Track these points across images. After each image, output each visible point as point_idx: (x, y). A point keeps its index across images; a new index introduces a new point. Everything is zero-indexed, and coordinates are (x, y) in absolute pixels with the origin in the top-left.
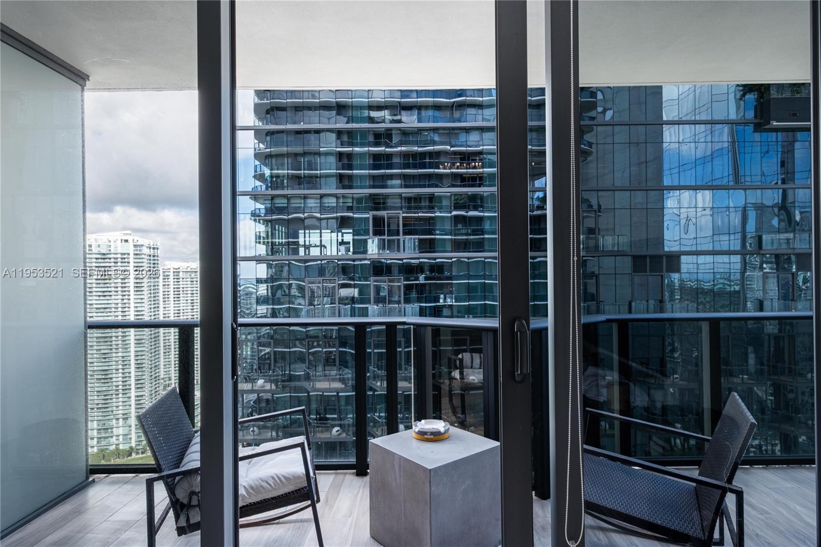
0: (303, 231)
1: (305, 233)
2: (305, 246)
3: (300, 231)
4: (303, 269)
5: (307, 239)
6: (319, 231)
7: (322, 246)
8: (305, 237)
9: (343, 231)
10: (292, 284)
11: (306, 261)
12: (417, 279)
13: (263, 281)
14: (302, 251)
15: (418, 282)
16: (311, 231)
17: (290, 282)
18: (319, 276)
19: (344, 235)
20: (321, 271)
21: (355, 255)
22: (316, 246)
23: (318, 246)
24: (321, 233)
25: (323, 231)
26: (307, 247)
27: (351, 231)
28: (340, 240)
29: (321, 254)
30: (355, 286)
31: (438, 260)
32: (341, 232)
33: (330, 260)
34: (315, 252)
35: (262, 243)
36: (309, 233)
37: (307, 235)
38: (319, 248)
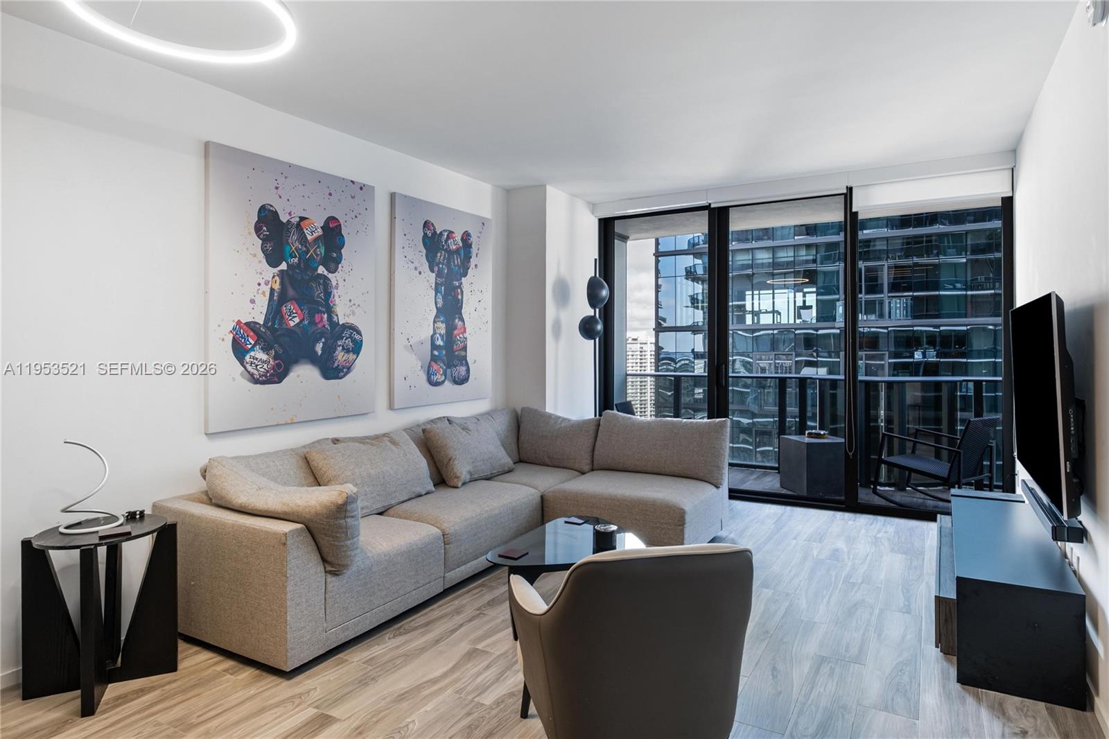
0: (751, 292)
1: (753, 295)
2: (753, 312)
3: (747, 293)
4: (750, 341)
5: (756, 302)
6: (771, 292)
7: (775, 312)
8: (753, 299)
9: (805, 290)
10: (735, 360)
11: (753, 331)
12: (912, 356)
13: (700, 356)
14: (749, 319)
15: (912, 360)
16: (761, 292)
17: (734, 358)
18: (771, 351)
19: (807, 295)
20: (774, 343)
21: (819, 323)
22: (767, 312)
23: (769, 312)
24: (773, 294)
25: (776, 291)
26: (756, 314)
27: (814, 290)
28: (800, 303)
29: (774, 322)
30: (823, 364)
31: (942, 328)
32: (802, 291)
33: (785, 330)
34: (766, 320)
35: (700, 308)
36: (759, 294)
37: (756, 297)
38: (772, 314)
